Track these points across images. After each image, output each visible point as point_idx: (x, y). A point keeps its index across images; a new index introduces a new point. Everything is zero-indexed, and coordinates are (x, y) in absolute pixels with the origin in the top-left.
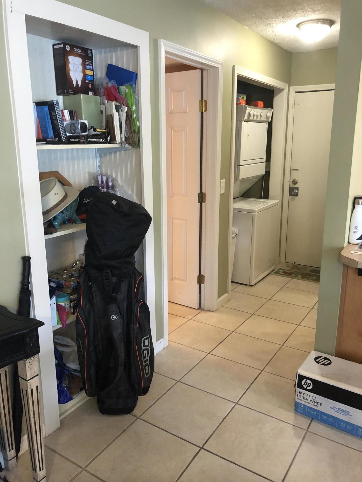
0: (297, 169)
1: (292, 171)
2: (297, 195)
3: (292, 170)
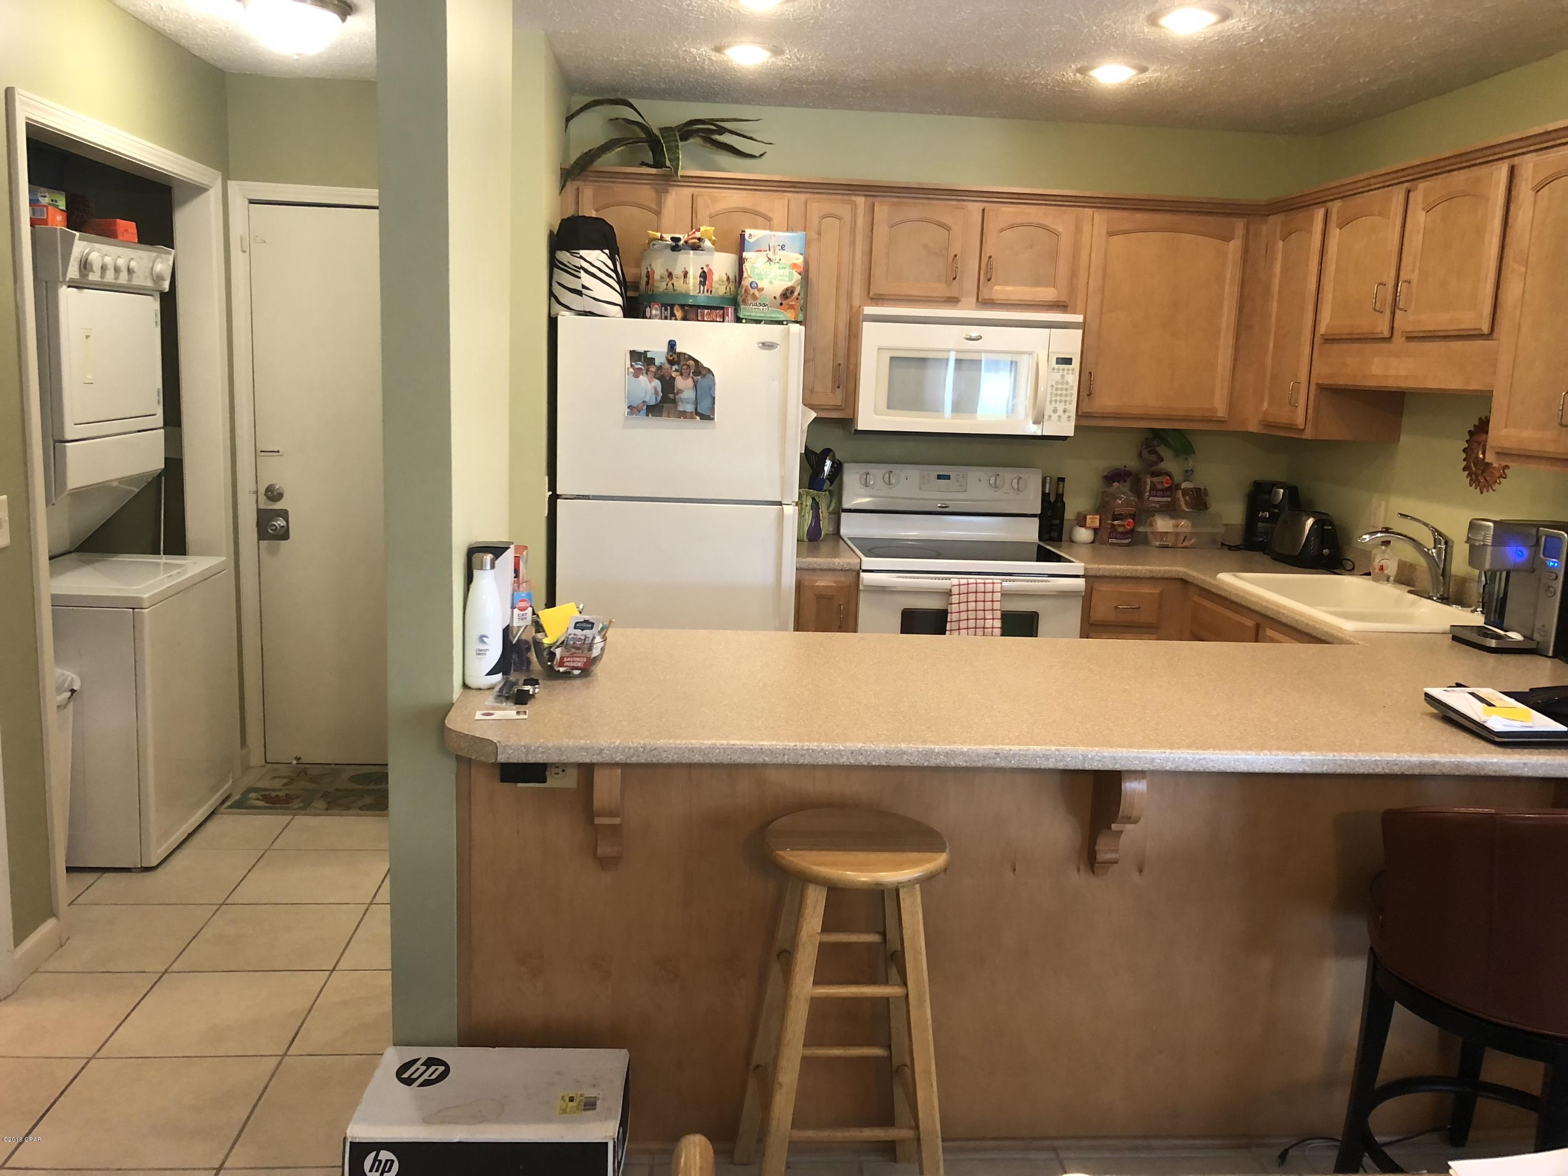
0: (278, 452)
1: (260, 456)
2: (284, 535)
3: (258, 453)
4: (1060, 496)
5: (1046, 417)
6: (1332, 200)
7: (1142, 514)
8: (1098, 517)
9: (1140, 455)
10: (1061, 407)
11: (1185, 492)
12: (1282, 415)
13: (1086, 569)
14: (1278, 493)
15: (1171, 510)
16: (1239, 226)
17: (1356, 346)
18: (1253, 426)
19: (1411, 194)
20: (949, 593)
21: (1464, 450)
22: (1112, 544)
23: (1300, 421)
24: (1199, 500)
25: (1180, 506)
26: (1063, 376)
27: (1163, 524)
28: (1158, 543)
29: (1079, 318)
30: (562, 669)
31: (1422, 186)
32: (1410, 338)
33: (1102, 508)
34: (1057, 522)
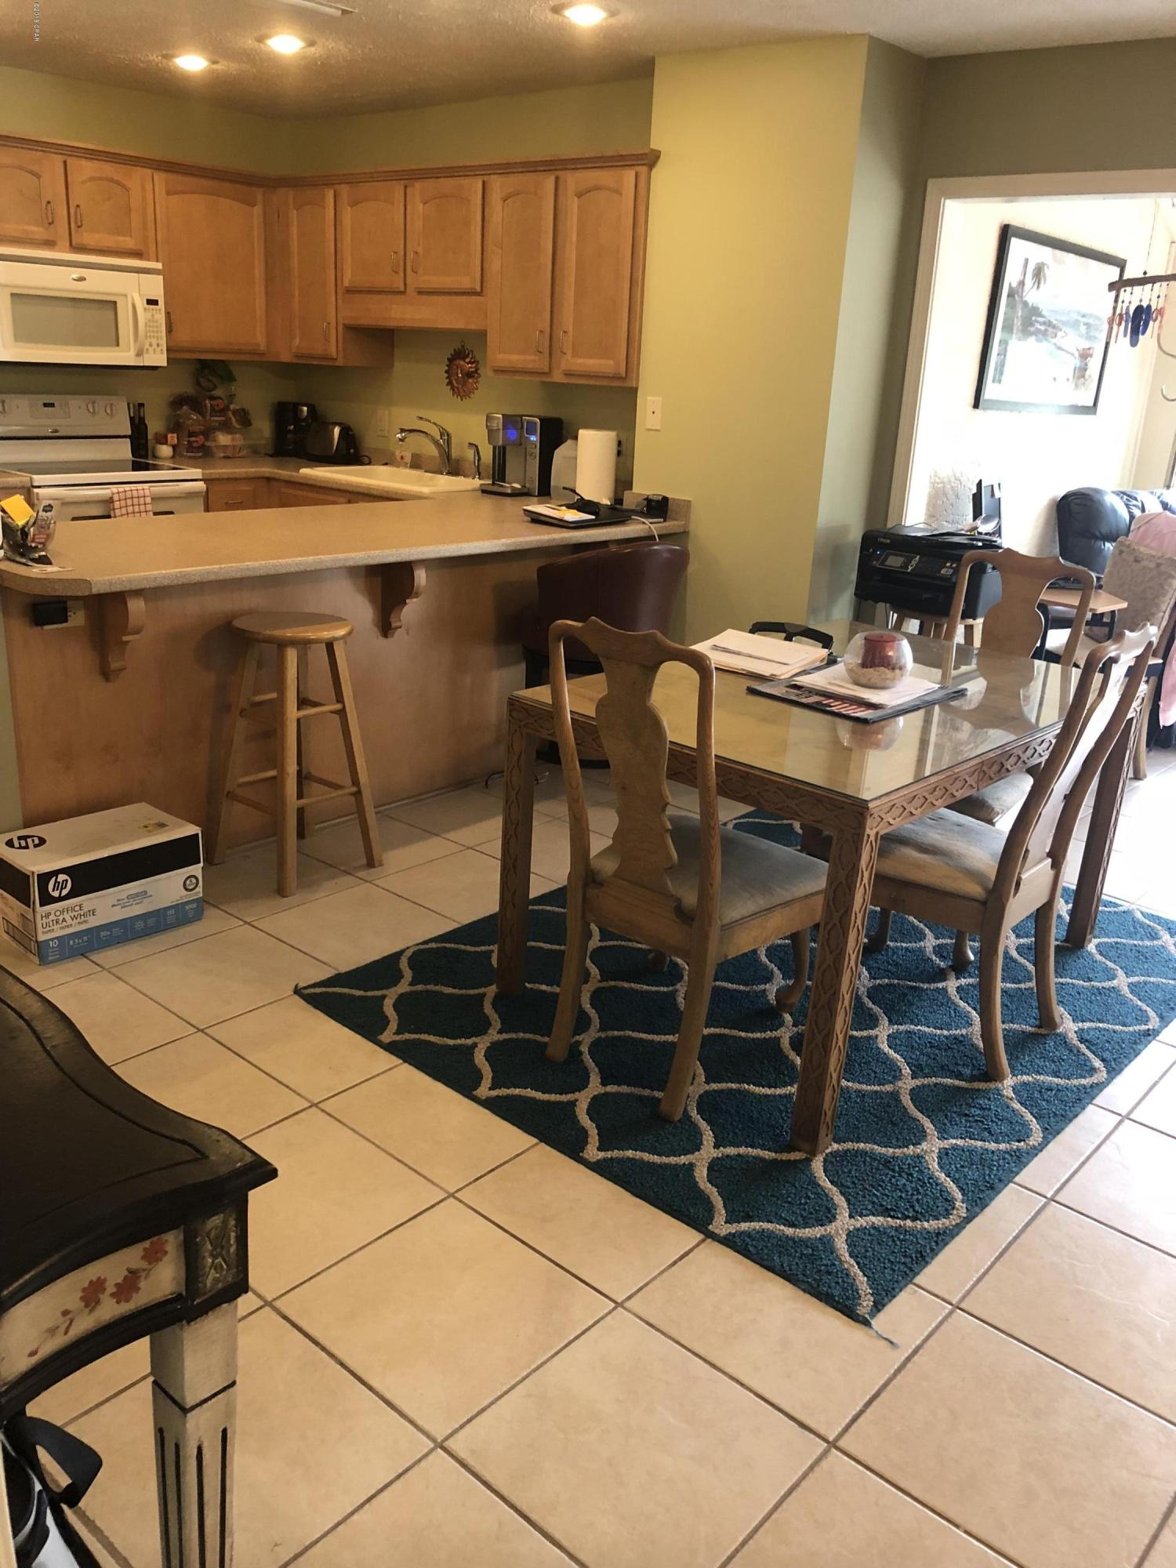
4: (142, 420)
5: (145, 351)
6: (339, 184)
7: (207, 433)
8: (175, 435)
9: (198, 383)
10: (154, 342)
11: (235, 412)
12: (318, 350)
13: (203, 474)
14: (302, 411)
15: (226, 427)
16: (259, 194)
17: (377, 297)
18: (286, 357)
19: (409, 190)
20: (111, 501)
21: (446, 372)
22: (190, 457)
23: (333, 351)
24: (245, 418)
25: (231, 423)
26: (153, 315)
27: (223, 439)
28: (222, 455)
29: (159, 266)
30: (33, 545)
31: (418, 185)
32: (420, 293)
33: (176, 426)
34: (143, 441)
